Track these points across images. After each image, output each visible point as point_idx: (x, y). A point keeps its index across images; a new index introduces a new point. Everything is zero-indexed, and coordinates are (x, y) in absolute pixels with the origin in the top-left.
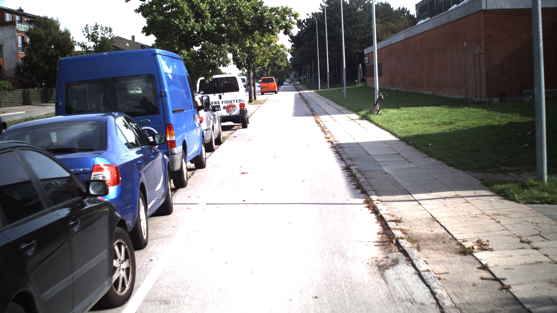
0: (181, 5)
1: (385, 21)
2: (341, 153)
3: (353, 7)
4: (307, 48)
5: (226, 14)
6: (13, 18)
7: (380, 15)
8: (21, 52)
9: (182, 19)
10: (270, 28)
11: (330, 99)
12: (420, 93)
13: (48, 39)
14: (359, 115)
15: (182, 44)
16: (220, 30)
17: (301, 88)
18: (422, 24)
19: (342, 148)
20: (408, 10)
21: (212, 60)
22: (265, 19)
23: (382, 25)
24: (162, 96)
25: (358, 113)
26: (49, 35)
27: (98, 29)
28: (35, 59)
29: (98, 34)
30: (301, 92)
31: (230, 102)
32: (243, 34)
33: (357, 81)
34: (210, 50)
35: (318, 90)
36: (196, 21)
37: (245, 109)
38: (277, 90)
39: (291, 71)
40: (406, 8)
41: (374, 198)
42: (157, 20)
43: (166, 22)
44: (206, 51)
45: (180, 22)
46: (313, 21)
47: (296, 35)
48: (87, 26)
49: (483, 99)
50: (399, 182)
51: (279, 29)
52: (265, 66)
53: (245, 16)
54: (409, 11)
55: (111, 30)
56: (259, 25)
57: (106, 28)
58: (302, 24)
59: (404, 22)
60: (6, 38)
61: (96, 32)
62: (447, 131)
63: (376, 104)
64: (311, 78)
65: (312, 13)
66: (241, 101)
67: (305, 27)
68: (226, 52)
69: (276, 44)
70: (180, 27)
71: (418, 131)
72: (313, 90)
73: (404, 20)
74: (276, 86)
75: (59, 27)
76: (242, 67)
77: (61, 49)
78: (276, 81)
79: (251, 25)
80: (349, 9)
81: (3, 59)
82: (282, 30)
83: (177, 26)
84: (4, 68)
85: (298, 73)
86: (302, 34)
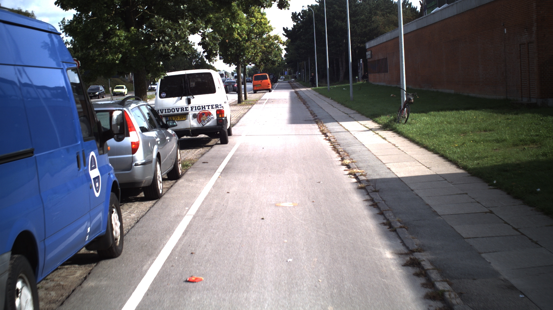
1: (386, 13)
2: (380, 206)
4: (304, 43)
11: (332, 99)
14: (376, 122)
25: (374, 119)
30: (297, 90)
31: (202, 108)
33: (357, 77)
37: (224, 118)
38: (270, 88)
39: (285, 67)
46: (309, 14)
47: (291, 29)
52: (257, 61)
54: (411, 3)
58: (298, 18)
63: (403, 110)
64: (307, 74)
66: (219, 106)
67: (300, 20)
69: (269, 35)
73: (406, 12)
78: (270, 78)
85: (293, 70)
86: (297, 29)
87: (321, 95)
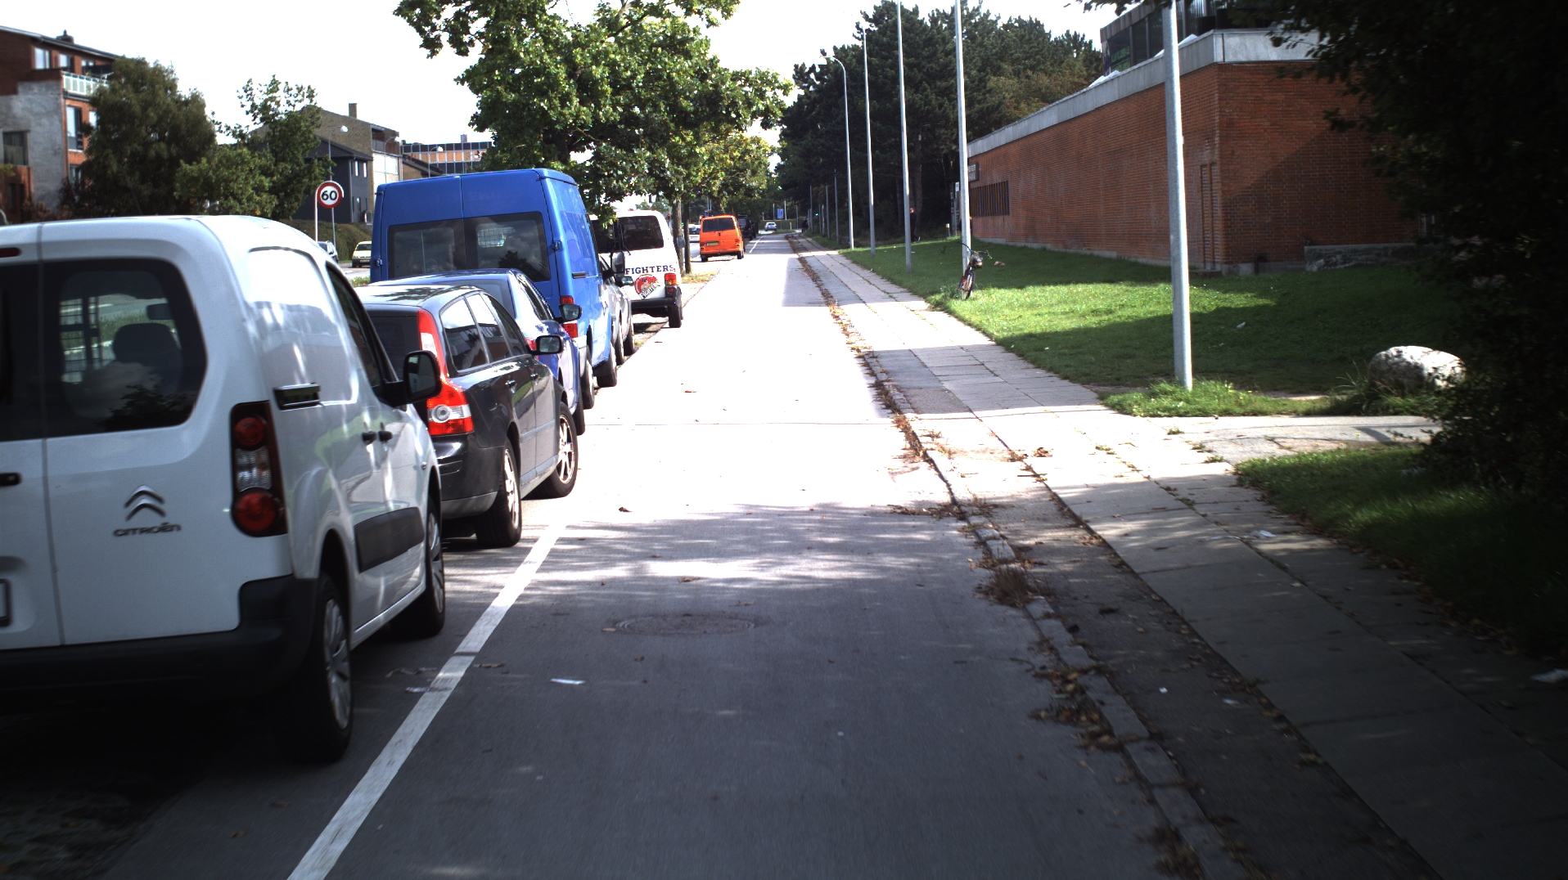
0: (553, 70)
1: (1025, 69)
2: (871, 365)
3: (939, 33)
4: (822, 141)
5: (641, 87)
6: (53, 60)
7: (1012, 55)
8: (75, 150)
9: (555, 98)
10: (733, 116)
11: (873, 271)
12: (1091, 256)
13: (148, 117)
14: (928, 301)
15: (552, 150)
16: (630, 120)
17: (806, 245)
18: (1101, 85)
19: (876, 357)
20: (1087, 40)
21: (615, 182)
22: (722, 98)
23: (1016, 80)
24: (555, 250)
25: (927, 298)
26: (150, 105)
27: (278, 90)
28: (115, 167)
29: (278, 103)
30: (804, 254)
31: (644, 270)
32: (677, 126)
33: (948, 226)
34: (611, 162)
35: (849, 250)
36: (582, 103)
37: (676, 287)
38: (741, 249)
39: (778, 198)
40: (1084, 36)
41: (910, 416)
42: (504, 100)
43: (523, 104)
44: (603, 164)
45: (551, 105)
46: (837, 69)
47: (792, 106)
48: (248, 82)
49: (1218, 268)
50: (961, 399)
51: (752, 119)
52: (714, 188)
53: (682, 92)
54: (1091, 42)
55: (311, 95)
56: (710, 110)
57: (300, 89)
58: (809, 77)
59: (1076, 72)
60: (37, 114)
61: (272, 99)
62: (1094, 326)
63: (966, 278)
64: (832, 218)
65: (835, 48)
66: (669, 268)
67: (814, 83)
68: (643, 165)
69: (741, 137)
70: (550, 117)
71: (1036, 326)
72: (835, 249)
73: (1075, 66)
74: (741, 239)
75: (176, 86)
76: (676, 195)
77: (182, 144)
78: (739, 226)
79: (694, 111)
80: (931, 39)
81: (29, 169)
82: (757, 118)
83: (544, 113)
84: (30, 192)
85: (798, 204)
86: (807, 104)
87: (855, 265)
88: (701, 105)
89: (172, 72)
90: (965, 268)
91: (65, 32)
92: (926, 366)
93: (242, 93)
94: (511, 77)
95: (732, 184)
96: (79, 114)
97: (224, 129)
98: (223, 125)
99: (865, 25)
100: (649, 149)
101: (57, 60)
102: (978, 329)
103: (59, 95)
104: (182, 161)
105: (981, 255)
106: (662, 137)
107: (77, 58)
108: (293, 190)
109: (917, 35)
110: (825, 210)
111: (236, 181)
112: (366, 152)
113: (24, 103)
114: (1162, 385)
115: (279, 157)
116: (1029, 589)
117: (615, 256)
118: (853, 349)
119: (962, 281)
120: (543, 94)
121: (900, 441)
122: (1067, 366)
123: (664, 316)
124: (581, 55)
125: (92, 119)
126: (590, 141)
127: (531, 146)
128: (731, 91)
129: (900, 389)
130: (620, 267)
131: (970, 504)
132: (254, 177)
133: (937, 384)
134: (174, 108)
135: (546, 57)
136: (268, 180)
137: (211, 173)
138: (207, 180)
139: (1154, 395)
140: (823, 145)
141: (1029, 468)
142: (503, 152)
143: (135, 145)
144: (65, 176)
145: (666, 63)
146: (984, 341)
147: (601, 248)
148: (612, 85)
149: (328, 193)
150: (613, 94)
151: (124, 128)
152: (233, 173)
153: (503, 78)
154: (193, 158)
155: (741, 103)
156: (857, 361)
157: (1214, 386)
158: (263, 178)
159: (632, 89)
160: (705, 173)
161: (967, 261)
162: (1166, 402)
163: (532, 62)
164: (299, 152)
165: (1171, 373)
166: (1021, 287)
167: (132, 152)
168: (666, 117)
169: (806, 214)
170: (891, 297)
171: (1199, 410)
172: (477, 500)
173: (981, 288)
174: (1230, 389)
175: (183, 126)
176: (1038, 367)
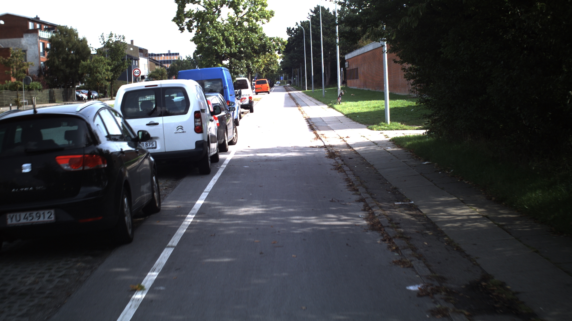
0: (219, 38)
2: (309, 121)
8: (43, 57)
9: (219, 46)
10: (270, 50)
11: (313, 97)
12: (383, 92)
13: (68, 45)
15: (218, 60)
17: (291, 89)
19: (311, 119)
21: (236, 70)
22: (267, 46)
24: (225, 88)
26: (69, 41)
27: (112, 36)
29: (112, 41)
30: (290, 92)
32: (254, 54)
35: (305, 91)
37: (252, 101)
38: (269, 90)
39: (281, 73)
41: (317, 131)
42: (204, 46)
43: (210, 48)
44: (232, 64)
45: (218, 48)
48: (102, 34)
50: (331, 128)
51: (275, 51)
52: (261, 70)
53: (255, 44)
55: (124, 38)
57: (120, 36)
58: (292, 31)
60: (30, 45)
61: (110, 40)
65: (301, 22)
66: (250, 95)
67: (294, 34)
74: (269, 87)
75: (78, 35)
77: (80, 55)
78: (268, 83)
79: (258, 49)
85: (288, 75)
86: (291, 41)
87: (307, 96)
88: (261, 48)
89: (76, 30)
90: (339, 95)
91: (37, 16)
92: (324, 121)
93: (100, 37)
94: (206, 40)
95: (267, 69)
96: (44, 44)
97: (94, 50)
98: (94, 48)
99: (311, 14)
100: (246, 60)
101: (36, 26)
102: (341, 112)
103: (37, 38)
104: (81, 61)
105: (343, 91)
106: (249, 57)
107: (42, 25)
108: (118, 70)
109: (329, 18)
110: (297, 77)
111: (100, 67)
112: (137, 57)
113: (26, 41)
114: (382, 123)
115: (113, 60)
116: (336, 156)
117: (239, 90)
118: (304, 117)
119: (338, 99)
120: (215, 44)
121: (314, 136)
122: (362, 120)
123: (248, 109)
124: (227, 33)
125: (48, 46)
126: (228, 57)
127: (212, 60)
128: (269, 44)
129: (316, 126)
130: (240, 94)
131: (328, 146)
132: (105, 66)
133: (326, 125)
134: (77, 43)
135: (217, 34)
136: (110, 67)
137: (91, 65)
138: (90, 66)
139: (380, 125)
140: (297, 55)
141: (343, 140)
142: (204, 61)
143: (64, 55)
144: (39, 65)
145: (250, 36)
146: (342, 115)
147: (235, 89)
148: (235, 42)
149: (137, 72)
150: (235, 45)
151: (60, 49)
152: (99, 65)
153: (204, 40)
154: (84, 59)
155: (272, 47)
156: (305, 120)
157: (395, 123)
158: (108, 66)
159: (241, 43)
160: (258, 65)
161: (339, 93)
162: (382, 127)
163: (212, 36)
164: (120, 57)
165: (385, 121)
166: (356, 101)
167: (63, 58)
168: (250, 51)
169: (291, 79)
170: (317, 104)
171: (390, 129)
172: (220, 141)
173: (343, 101)
174: (399, 124)
175: (81, 49)
176: (354, 121)
